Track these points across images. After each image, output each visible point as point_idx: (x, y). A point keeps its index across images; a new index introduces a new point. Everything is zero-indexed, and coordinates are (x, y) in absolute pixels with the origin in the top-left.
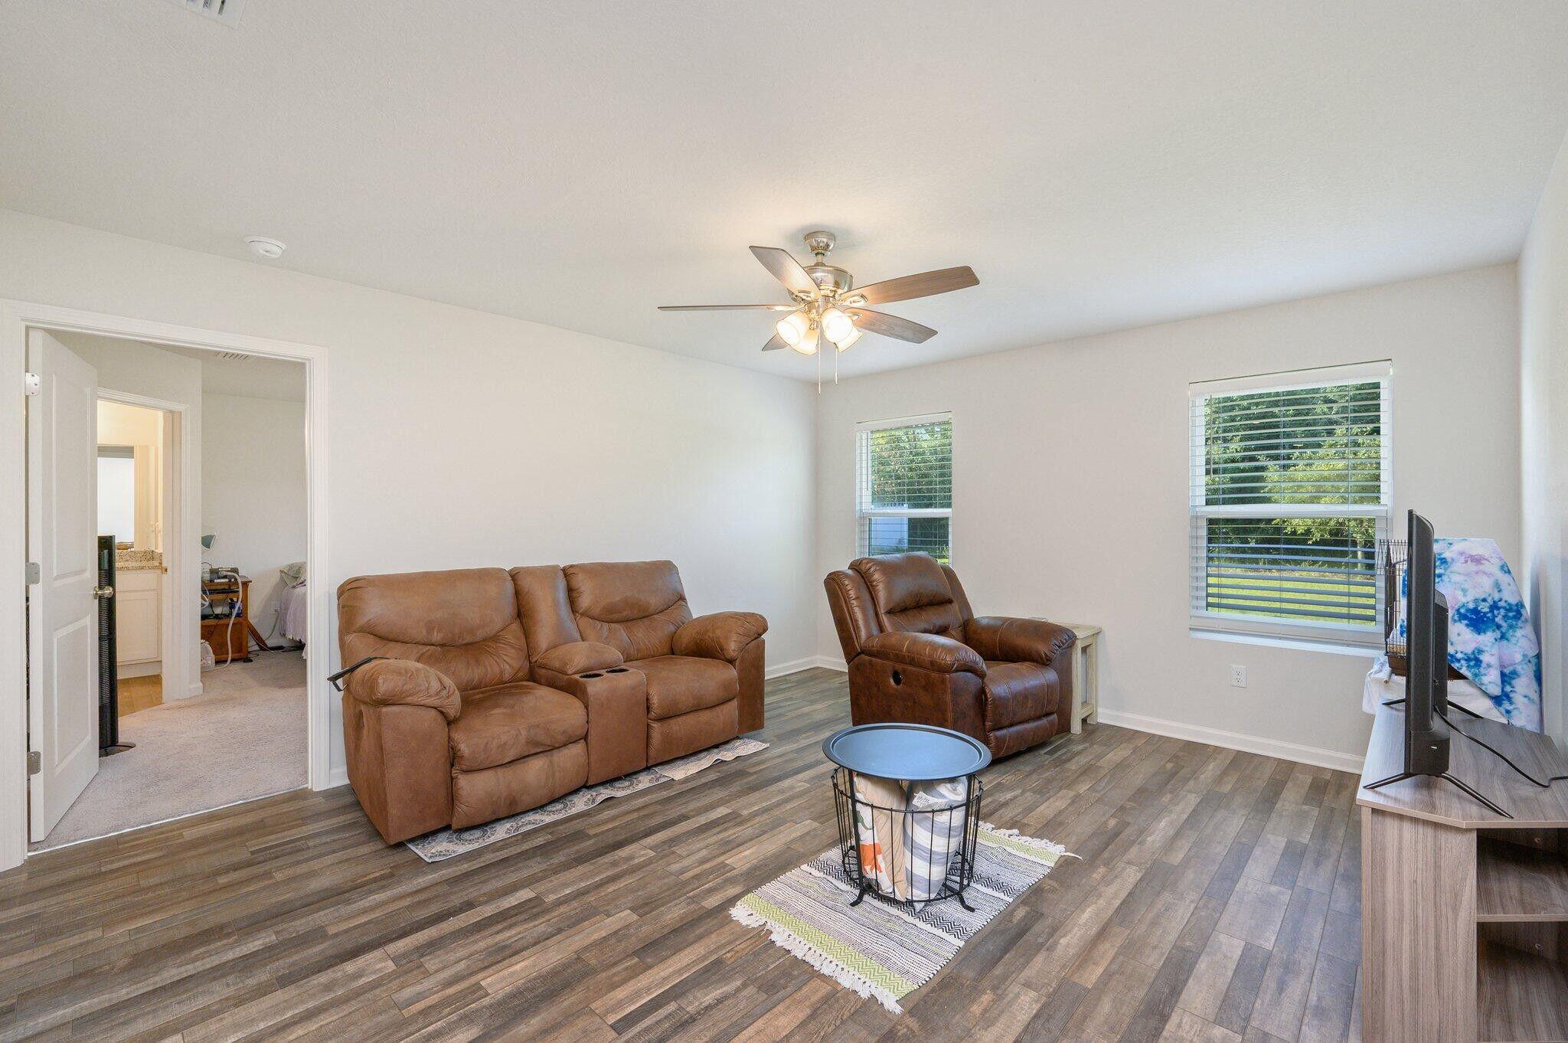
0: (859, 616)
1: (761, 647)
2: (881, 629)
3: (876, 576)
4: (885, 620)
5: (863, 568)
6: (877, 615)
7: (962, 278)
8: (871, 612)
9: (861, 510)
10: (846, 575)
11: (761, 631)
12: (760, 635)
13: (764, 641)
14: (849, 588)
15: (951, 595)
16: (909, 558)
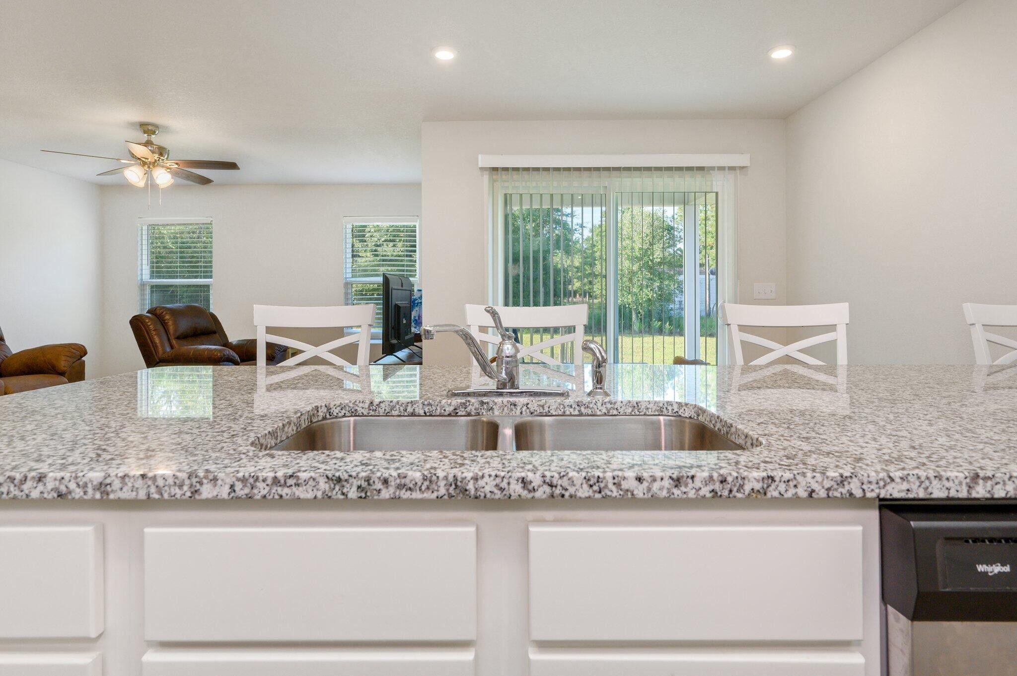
0: (157, 340)
1: (83, 364)
2: (172, 347)
3: (167, 317)
4: (174, 342)
5: (158, 312)
6: (169, 340)
7: (232, 166)
8: (165, 338)
9: (142, 279)
10: (147, 317)
11: (82, 354)
12: (82, 357)
13: (84, 361)
14: (149, 324)
15: (214, 328)
16: (188, 307)
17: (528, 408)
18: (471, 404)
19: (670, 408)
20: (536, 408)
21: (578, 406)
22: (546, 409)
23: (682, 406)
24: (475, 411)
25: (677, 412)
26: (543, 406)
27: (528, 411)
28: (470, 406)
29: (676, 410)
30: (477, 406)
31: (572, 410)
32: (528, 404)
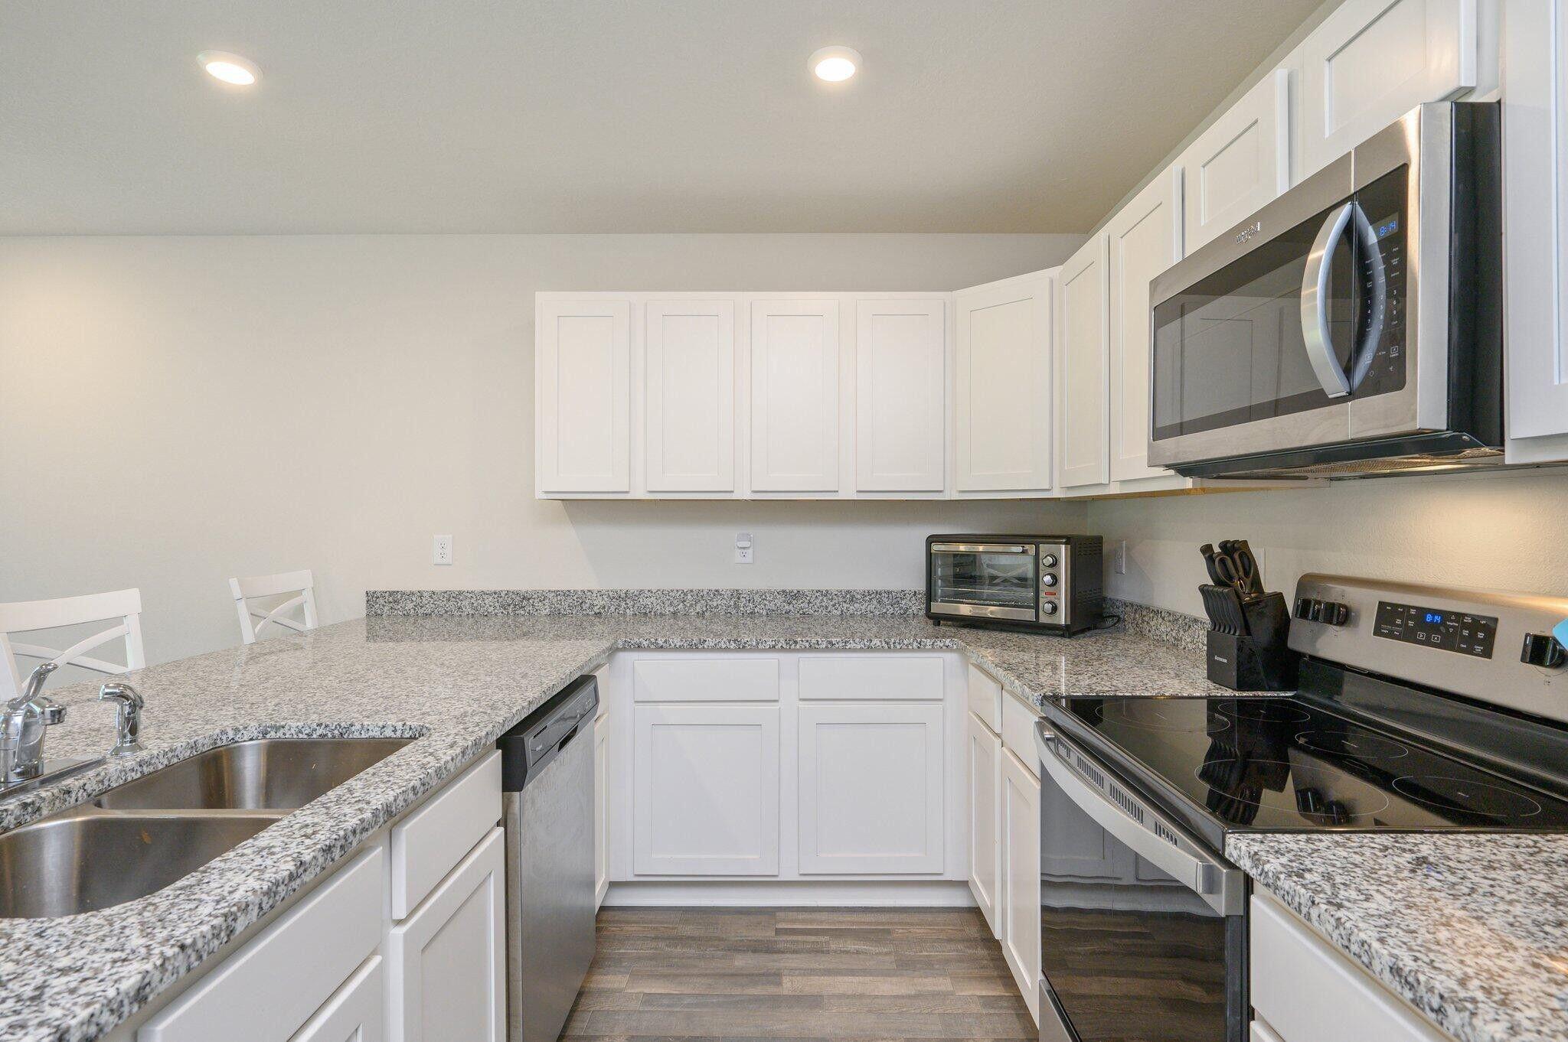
17: (85, 790)
18: (9, 813)
19: (224, 737)
20: (95, 787)
21: (140, 766)
22: (106, 783)
23: (239, 731)
24: (15, 822)
25: (233, 739)
26: (102, 782)
27: (85, 794)
28: (9, 817)
29: (231, 737)
30: (18, 813)
31: (133, 774)
32: (85, 785)
